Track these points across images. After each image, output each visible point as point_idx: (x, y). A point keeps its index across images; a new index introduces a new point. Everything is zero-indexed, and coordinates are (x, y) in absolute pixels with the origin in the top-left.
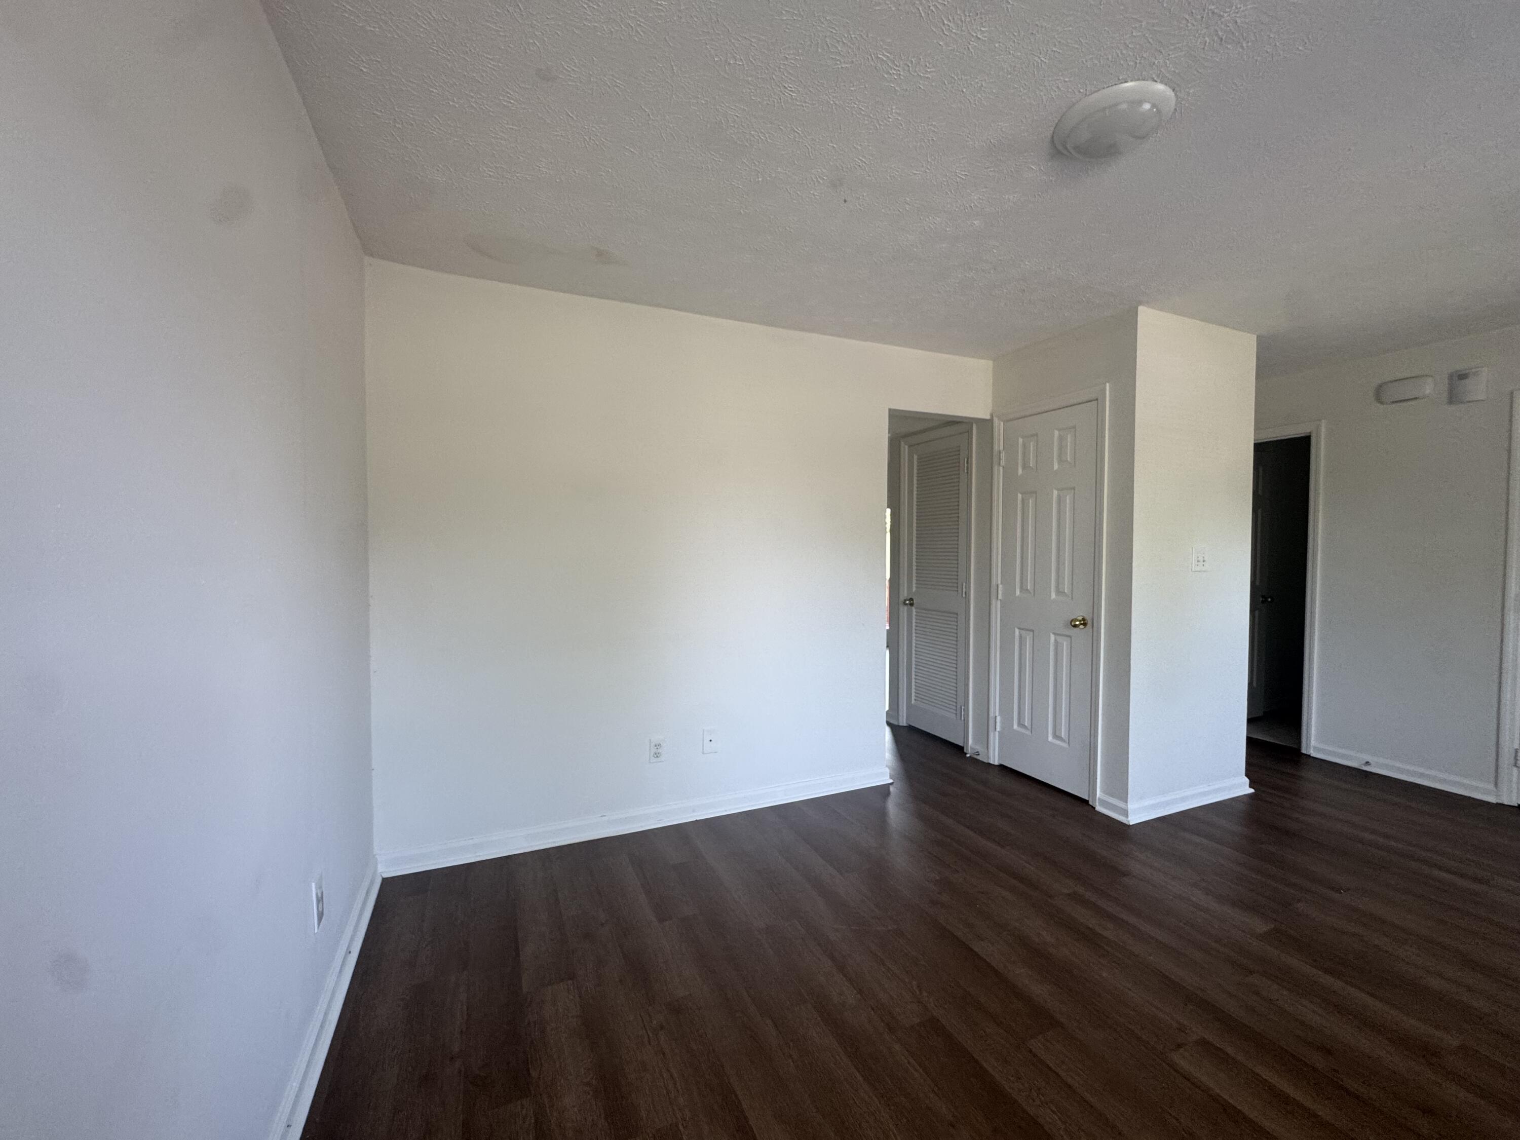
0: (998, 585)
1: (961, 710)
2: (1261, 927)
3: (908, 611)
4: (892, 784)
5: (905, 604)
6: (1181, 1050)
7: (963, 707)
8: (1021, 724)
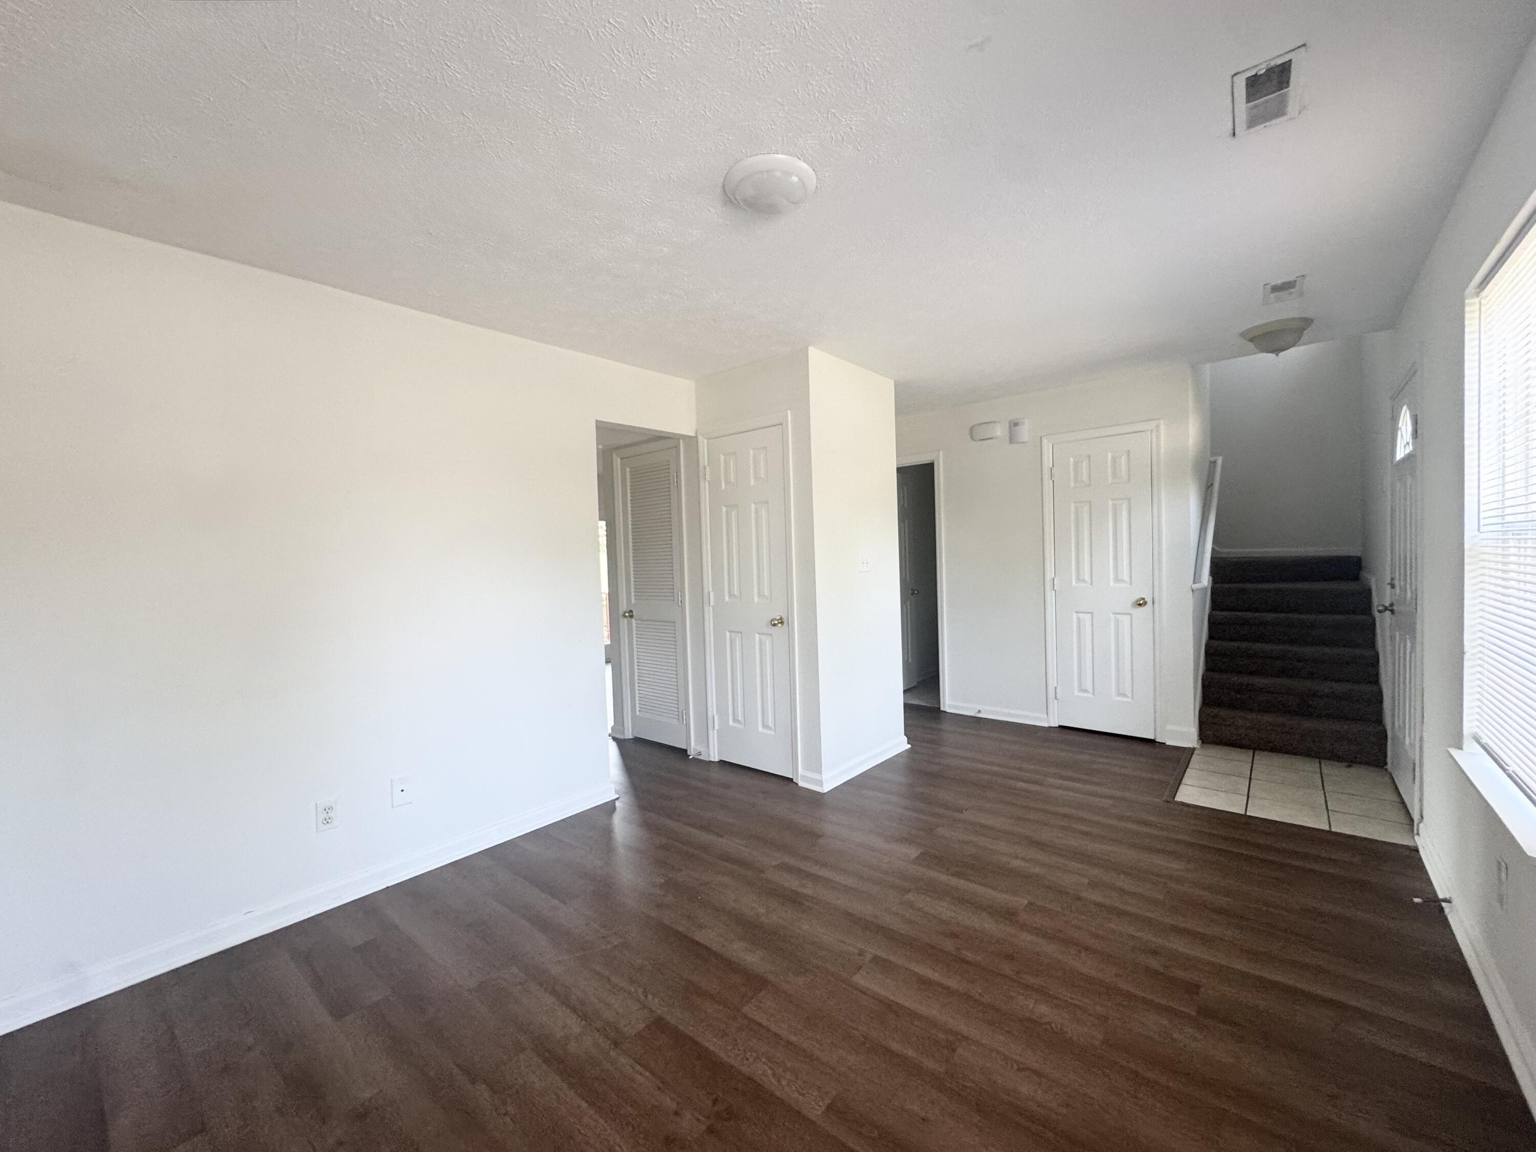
0: (709, 592)
1: (682, 716)
2: (914, 852)
3: (628, 622)
4: (617, 799)
5: (624, 616)
6: (861, 971)
7: (684, 712)
8: (735, 720)
